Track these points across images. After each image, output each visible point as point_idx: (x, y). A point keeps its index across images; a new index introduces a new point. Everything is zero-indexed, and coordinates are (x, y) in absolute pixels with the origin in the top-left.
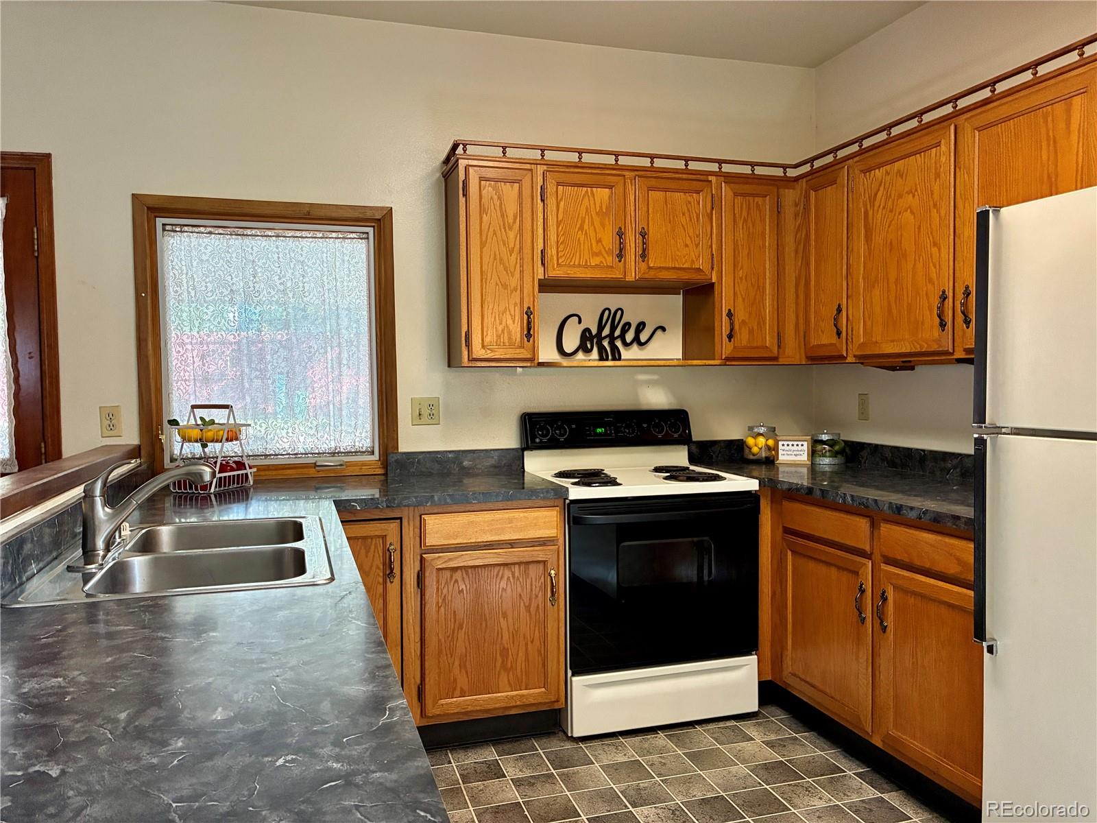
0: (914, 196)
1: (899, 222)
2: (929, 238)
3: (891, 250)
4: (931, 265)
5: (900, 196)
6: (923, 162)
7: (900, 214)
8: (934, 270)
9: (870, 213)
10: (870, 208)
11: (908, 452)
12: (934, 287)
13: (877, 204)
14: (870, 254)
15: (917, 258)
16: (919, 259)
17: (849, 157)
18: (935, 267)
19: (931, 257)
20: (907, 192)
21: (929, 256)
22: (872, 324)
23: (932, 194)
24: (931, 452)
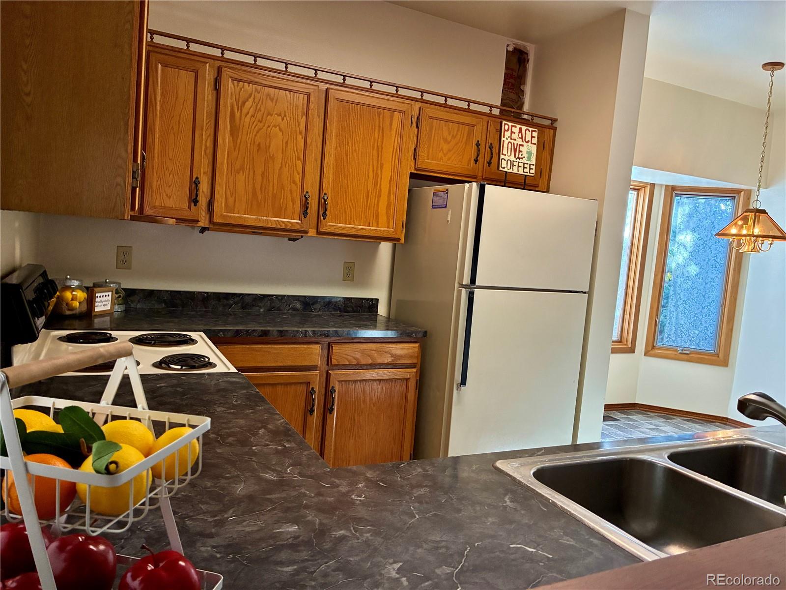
0: (283, 119)
1: (268, 132)
2: (295, 153)
3: (258, 150)
4: (295, 171)
5: (270, 114)
6: (292, 98)
7: (269, 127)
8: (298, 176)
9: (238, 115)
10: (238, 110)
11: (191, 295)
12: (297, 187)
13: (244, 111)
14: (235, 147)
15: (284, 163)
16: (286, 165)
17: (212, 57)
18: (299, 174)
19: (296, 166)
20: (276, 114)
21: (294, 165)
22: (235, 201)
23: (299, 125)
24: (214, 293)
